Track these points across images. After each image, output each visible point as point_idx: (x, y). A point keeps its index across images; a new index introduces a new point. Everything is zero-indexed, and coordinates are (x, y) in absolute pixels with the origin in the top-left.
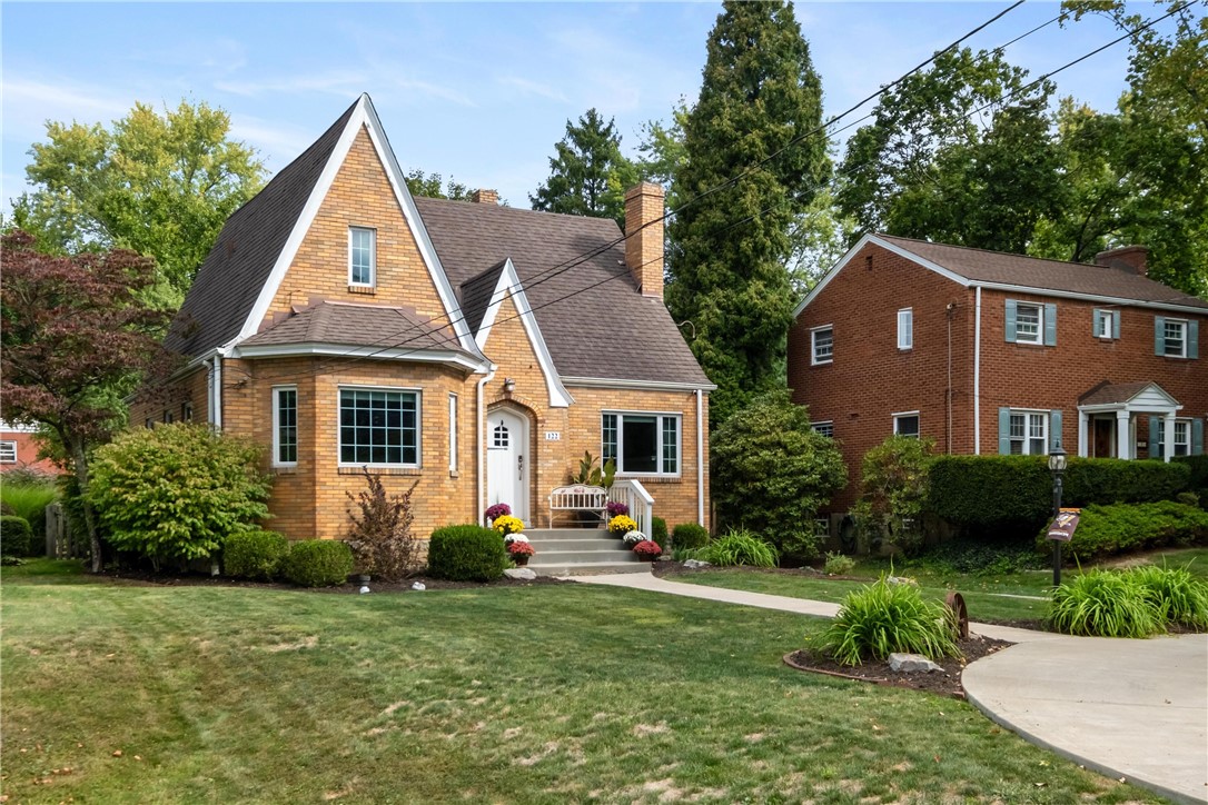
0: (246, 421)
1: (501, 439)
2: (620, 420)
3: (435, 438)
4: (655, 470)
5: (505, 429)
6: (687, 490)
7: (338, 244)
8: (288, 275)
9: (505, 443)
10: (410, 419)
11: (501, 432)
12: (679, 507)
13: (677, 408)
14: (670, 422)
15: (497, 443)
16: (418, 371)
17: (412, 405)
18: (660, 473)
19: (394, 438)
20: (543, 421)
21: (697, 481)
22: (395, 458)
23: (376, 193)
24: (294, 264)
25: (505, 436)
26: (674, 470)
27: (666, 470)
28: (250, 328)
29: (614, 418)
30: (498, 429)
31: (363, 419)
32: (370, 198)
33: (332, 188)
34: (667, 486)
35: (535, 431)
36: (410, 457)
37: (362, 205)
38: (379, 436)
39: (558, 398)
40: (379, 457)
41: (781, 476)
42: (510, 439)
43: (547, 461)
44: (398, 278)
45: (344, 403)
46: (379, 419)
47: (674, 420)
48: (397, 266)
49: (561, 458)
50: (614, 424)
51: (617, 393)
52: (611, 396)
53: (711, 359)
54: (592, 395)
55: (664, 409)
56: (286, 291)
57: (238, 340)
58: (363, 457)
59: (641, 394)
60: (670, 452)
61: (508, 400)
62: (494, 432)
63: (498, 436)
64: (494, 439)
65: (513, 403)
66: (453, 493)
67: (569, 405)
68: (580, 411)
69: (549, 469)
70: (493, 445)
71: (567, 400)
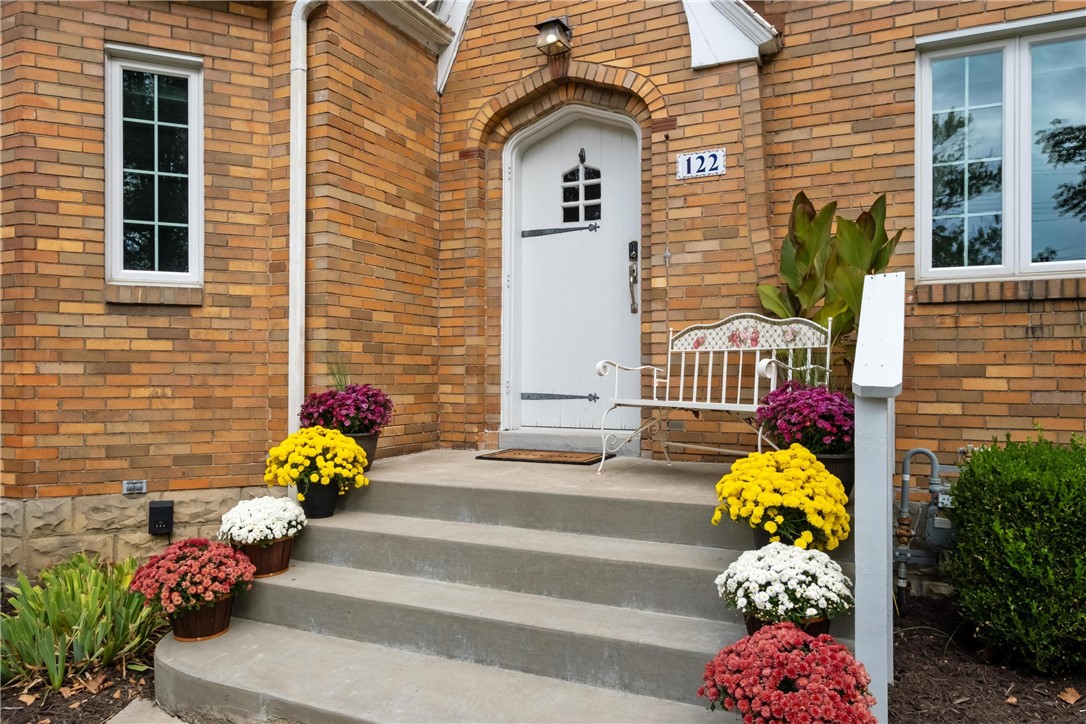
1: (582, 203)
5: (593, 173)
9: (593, 213)
11: (582, 182)
15: (570, 215)
20: (670, 123)
25: (593, 192)
30: (571, 176)
35: (650, 159)
42: (607, 199)
43: (680, 246)
49: (732, 234)
61: (563, 83)
62: (559, 186)
63: (570, 194)
64: (558, 204)
65: (583, 85)
66: (146, 357)
67: (766, 60)
68: (823, 64)
69: (688, 270)
70: (559, 223)
71: (749, 35)
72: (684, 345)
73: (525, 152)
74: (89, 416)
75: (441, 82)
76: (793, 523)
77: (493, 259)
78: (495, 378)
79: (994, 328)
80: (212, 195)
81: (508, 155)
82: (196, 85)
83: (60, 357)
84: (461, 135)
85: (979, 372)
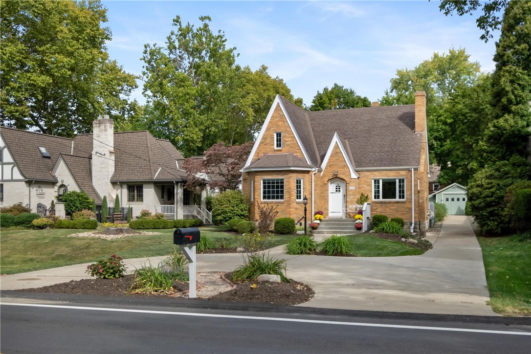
0: (247, 189)
1: (338, 190)
2: (381, 182)
3: (288, 192)
4: (396, 198)
6: (407, 205)
7: (272, 138)
8: (258, 148)
9: (339, 191)
10: (282, 187)
11: (338, 187)
12: (404, 211)
13: (403, 176)
14: (401, 181)
15: (337, 191)
16: (283, 173)
17: (283, 183)
18: (397, 199)
19: (277, 193)
20: (349, 183)
21: (412, 202)
22: (277, 198)
23: (282, 121)
24: (259, 145)
25: (339, 188)
26: (403, 198)
27: (400, 198)
28: (248, 163)
29: (378, 180)
31: (269, 187)
32: (280, 123)
33: (270, 122)
34: (399, 204)
35: (346, 187)
36: (282, 197)
37: (278, 125)
38: (273, 192)
39: (354, 175)
40: (273, 198)
41: (481, 198)
42: (341, 190)
43: (350, 196)
44: (288, 145)
45: (264, 183)
46: (273, 187)
47: (403, 180)
48: (288, 141)
49: (355, 195)
50: (379, 183)
51: (379, 172)
52: (376, 173)
53: (486, 150)
54: (368, 173)
55: (398, 176)
56: (257, 153)
57: (245, 167)
58: (269, 198)
59: (388, 172)
60: (402, 192)
61: (337, 177)
62: (335, 187)
63: (337, 189)
64: (335, 190)
65: (339, 178)
66: (299, 208)
67: (359, 178)
68: (364, 179)
69: (351, 199)
70: (335, 192)
71: (357, 176)
72: (351, 207)
73: (331, 184)
74: (295, 214)
75: (321, 175)
76: (360, 219)
77: (328, 196)
78: (328, 210)
79: (378, 205)
80: (303, 192)
81: (329, 183)
82: (302, 180)
83: (293, 208)
84: (324, 182)
85: (377, 209)
